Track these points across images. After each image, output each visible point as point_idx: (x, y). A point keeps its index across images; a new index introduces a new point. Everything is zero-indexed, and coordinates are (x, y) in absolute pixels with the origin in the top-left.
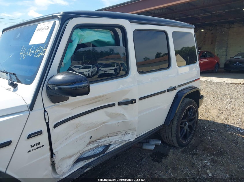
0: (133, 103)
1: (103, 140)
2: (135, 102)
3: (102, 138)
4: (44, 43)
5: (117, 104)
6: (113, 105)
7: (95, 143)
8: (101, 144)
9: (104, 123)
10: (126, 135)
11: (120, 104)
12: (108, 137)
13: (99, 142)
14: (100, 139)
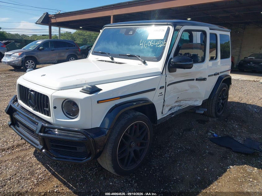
0: (205, 80)
1: (182, 102)
2: (206, 80)
3: (182, 100)
4: (163, 39)
5: (195, 79)
6: (193, 80)
7: (178, 103)
8: (181, 104)
9: (186, 90)
10: (196, 101)
11: (197, 80)
12: (185, 101)
13: (180, 103)
14: (180, 101)
